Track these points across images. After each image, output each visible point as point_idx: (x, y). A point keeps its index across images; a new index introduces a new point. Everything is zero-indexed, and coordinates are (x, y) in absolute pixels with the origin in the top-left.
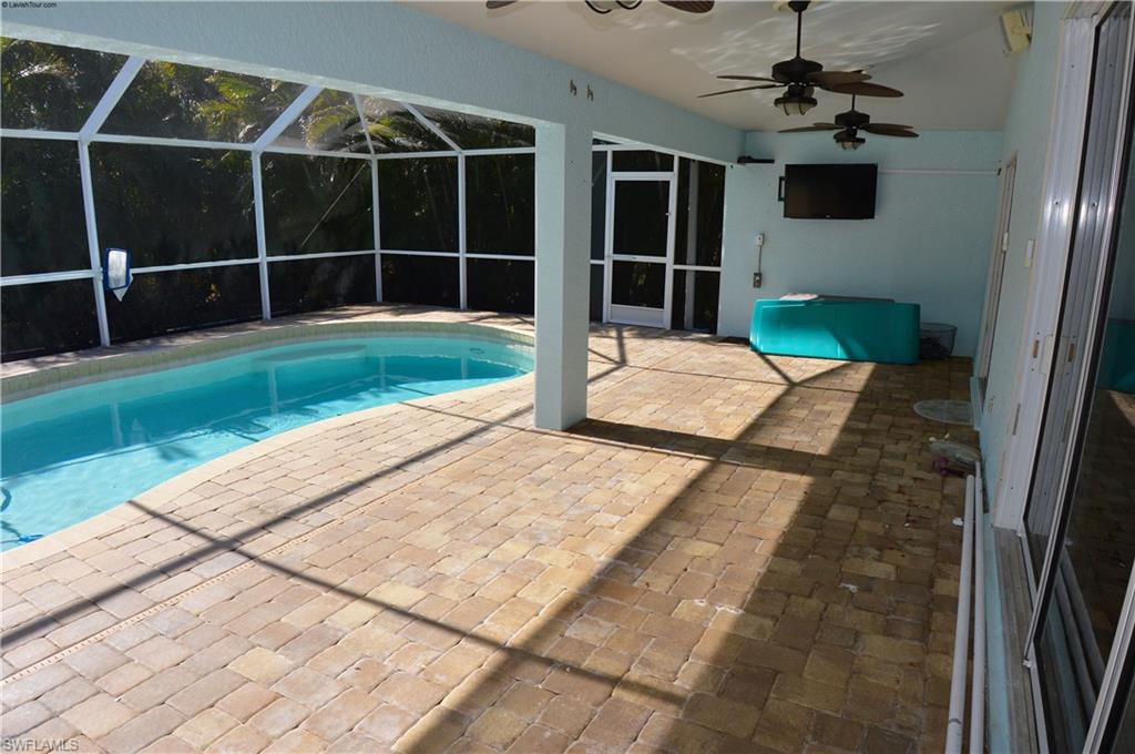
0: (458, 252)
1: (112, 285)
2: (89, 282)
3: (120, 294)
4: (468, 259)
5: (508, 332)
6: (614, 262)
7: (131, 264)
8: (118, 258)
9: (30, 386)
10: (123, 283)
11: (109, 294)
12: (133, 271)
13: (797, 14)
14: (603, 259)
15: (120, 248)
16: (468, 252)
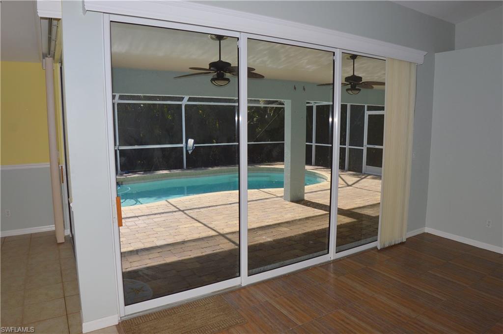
0: (312, 143)
1: (188, 149)
2: (182, 147)
3: (190, 152)
4: (316, 146)
5: (319, 174)
6: (367, 148)
7: (195, 143)
8: (191, 142)
9: (159, 177)
10: (191, 149)
11: (187, 151)
12: (195, 145)
13: (352, 60)
14: (363, 147)
15: (192, 138)
16: (316, 143)
